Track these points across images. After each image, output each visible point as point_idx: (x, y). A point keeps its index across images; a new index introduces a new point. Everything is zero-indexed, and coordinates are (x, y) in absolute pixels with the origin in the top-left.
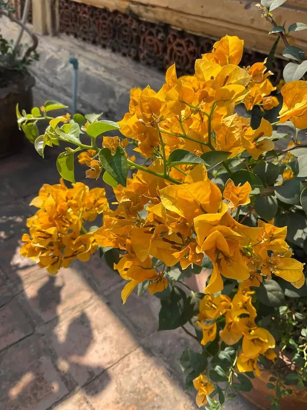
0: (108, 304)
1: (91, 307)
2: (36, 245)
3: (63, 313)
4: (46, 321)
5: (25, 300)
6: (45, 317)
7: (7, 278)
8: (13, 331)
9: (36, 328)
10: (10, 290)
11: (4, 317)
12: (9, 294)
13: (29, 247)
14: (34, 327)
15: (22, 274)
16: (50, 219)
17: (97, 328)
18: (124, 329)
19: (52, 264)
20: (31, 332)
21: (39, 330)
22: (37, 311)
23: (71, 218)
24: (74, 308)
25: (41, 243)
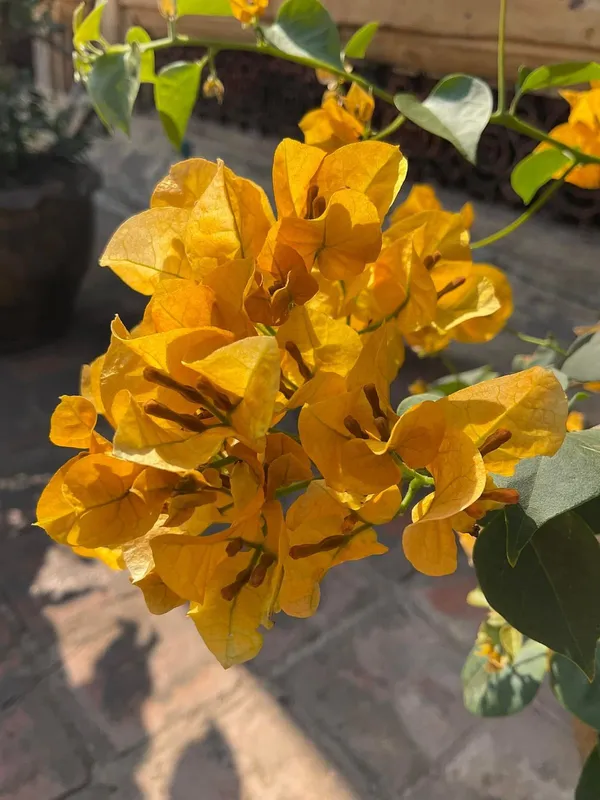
0: (285, 702)
1: (239, 712)
2: (137, 458)
3: (165, 728)
4: (121, 748)
5: (65, 690)
6: (119, 737)
7: (24, 629)
8: (32, 777)
9: (96, 770)
10: (29, 660)
11: (11, 735)
12: (25, 671)
13: (93, 477)
14: (88, 764)
15: (59, 616)
16: (220, 314)
17: (258, 769)
18: (333, 774)
19: (231, 592)
20: (79, 781)
21: (103, 774)
22: (99, 719)
23: (314, 341)
24: (194, 713)
25: (166, 449)
